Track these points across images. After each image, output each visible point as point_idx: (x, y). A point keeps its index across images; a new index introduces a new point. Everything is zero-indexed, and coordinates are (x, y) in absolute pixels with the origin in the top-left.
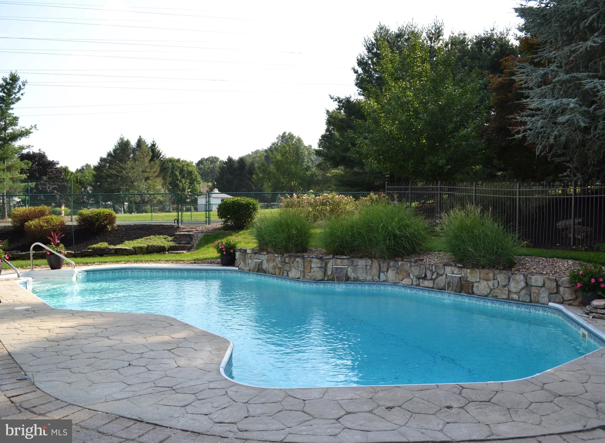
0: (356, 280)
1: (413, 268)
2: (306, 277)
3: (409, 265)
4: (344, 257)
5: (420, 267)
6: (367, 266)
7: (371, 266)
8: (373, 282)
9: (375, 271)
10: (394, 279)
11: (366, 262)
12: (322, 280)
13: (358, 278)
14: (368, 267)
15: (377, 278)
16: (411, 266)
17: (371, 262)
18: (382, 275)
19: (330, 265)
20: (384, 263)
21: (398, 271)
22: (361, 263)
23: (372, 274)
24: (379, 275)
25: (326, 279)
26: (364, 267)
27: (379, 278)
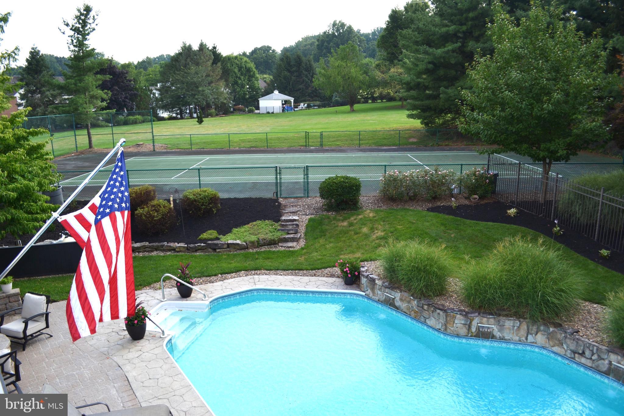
0: (502, 339)
1: (568, 340)
2: (448, 331)
3: (563, 335)
4: (491, 317)
5: (577, 342)
6: (514, 326)
7: (519, 327)
8: (520, 342)
9: (523, 332)
10: (543, 343)
11: (514, 323)
12: (466, 337)
13: (504, 337)
14: (516, 328)
15: (524, 339)
16: (566, 337)
17: (519, 323)
18: (530, 337)
19: (475, 323)
20: (533, 325)
21: (550, 337)
22: (509, 323)
23: (519, 335)
24: (527, 336)
25: (470, 335)
26: (512, 327)
27: (527, 339)
